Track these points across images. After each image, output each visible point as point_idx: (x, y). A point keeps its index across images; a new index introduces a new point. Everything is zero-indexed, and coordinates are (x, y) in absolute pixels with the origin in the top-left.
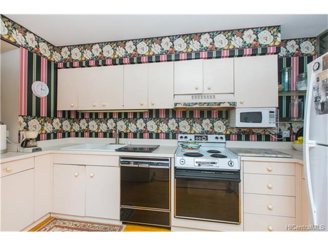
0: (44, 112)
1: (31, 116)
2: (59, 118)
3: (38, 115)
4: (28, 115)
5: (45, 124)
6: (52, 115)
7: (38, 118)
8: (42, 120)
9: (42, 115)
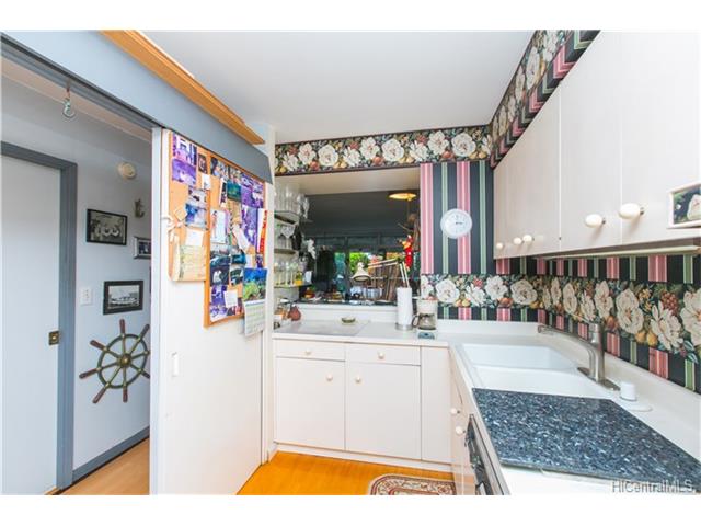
0: (464, 265)
1: (441, 273)
2: (501, 276)
3: (453, 271)
4: (435, 274)
5: (468, 289)
6: (483, 270)
7: (453, 276)
8: (462, 280)
9: (462, 270)
